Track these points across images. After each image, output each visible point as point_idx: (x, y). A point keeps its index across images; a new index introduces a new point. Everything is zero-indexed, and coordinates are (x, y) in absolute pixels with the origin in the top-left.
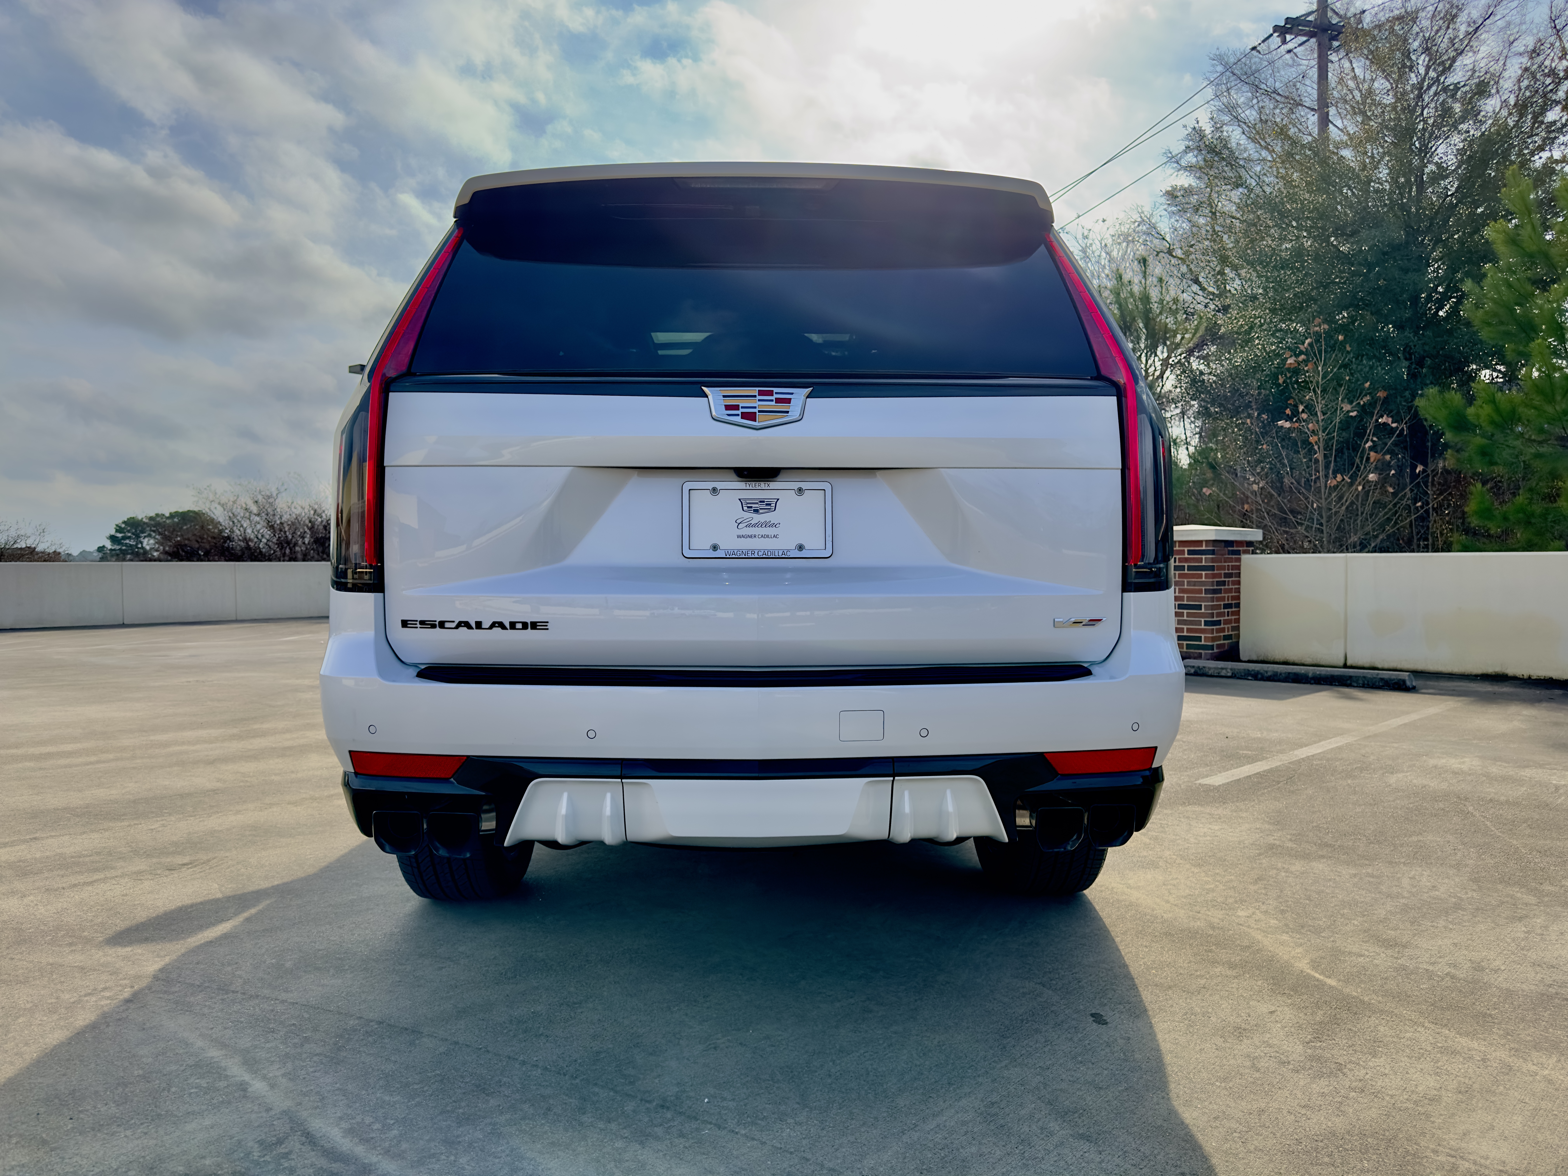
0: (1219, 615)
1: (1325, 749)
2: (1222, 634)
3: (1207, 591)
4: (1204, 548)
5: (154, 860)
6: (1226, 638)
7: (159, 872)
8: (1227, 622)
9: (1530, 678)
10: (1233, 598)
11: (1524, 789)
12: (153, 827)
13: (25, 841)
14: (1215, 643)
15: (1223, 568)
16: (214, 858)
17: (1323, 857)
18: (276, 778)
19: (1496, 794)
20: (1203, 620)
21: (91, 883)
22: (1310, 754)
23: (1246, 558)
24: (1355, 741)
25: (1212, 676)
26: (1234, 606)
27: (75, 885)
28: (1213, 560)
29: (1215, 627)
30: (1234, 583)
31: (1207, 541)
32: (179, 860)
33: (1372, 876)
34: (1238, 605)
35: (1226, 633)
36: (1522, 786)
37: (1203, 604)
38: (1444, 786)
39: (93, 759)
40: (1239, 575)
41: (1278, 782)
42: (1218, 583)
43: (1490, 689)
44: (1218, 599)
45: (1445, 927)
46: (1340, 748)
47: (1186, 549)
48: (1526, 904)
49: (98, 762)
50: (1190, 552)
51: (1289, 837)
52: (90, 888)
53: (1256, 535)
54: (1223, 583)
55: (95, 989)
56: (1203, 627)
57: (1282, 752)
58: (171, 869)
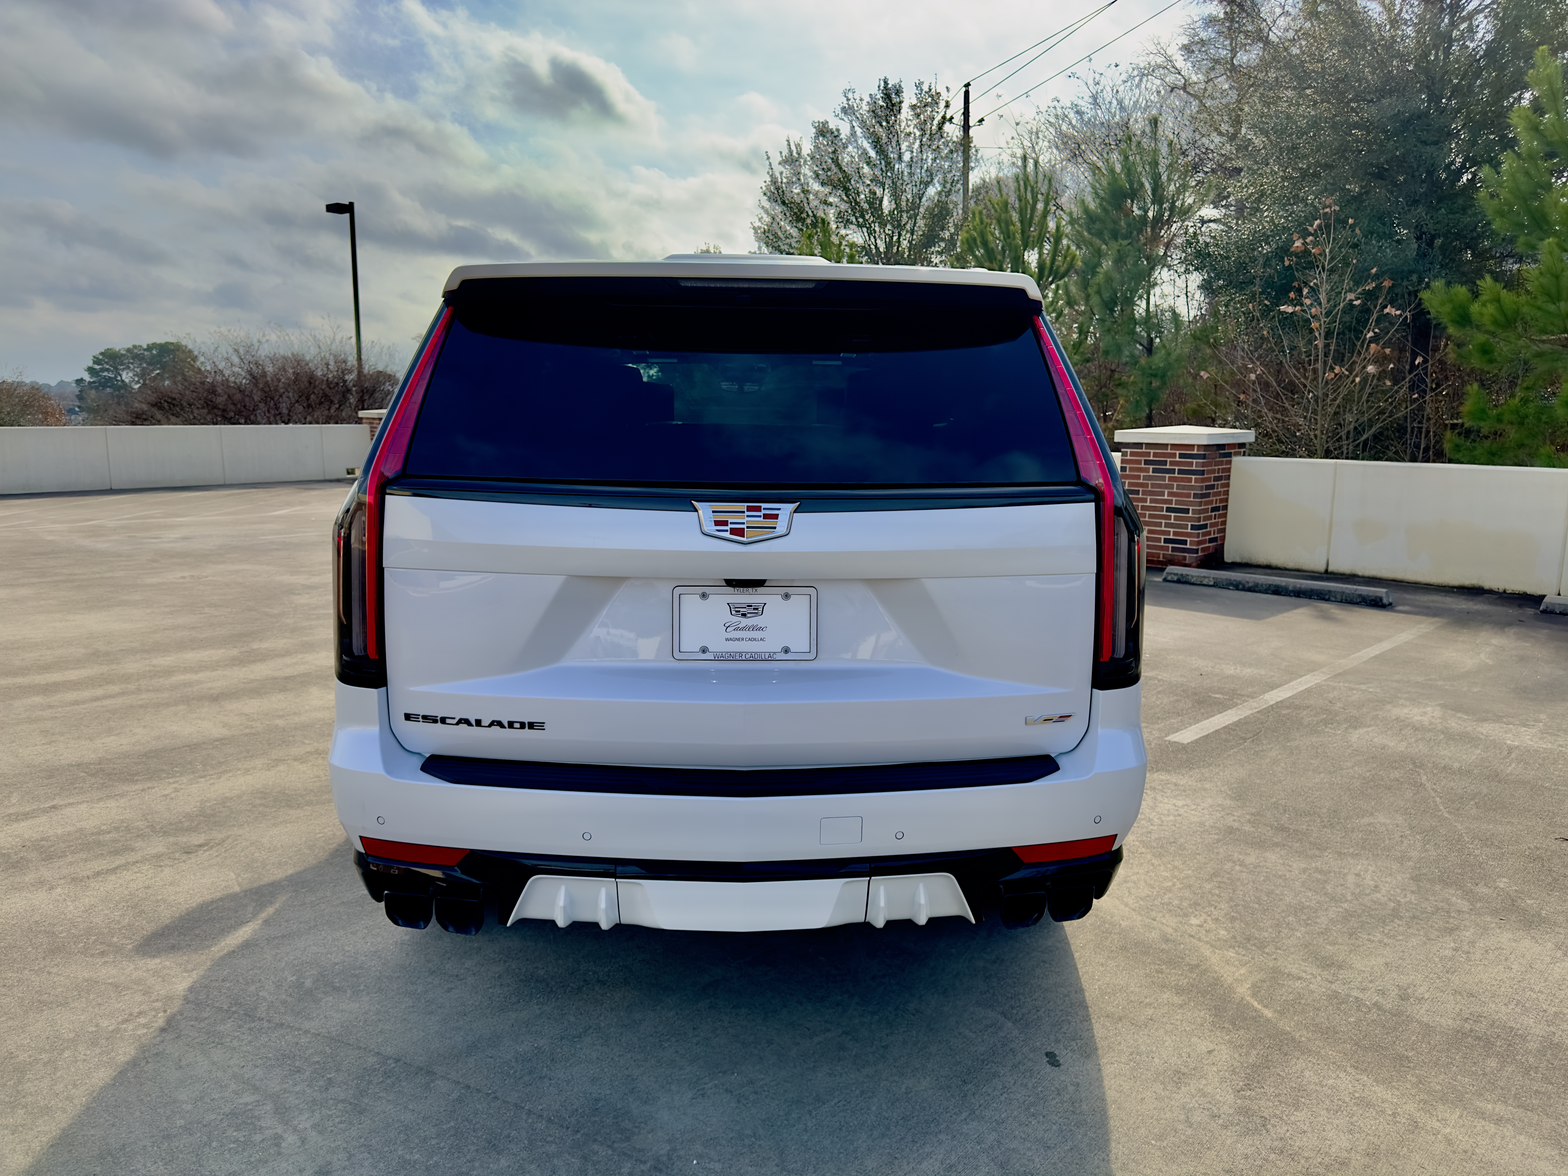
0: (1205, 519)
1: (1295, 692)
2: (1207, 538)
3: (1195, 496)
4: (1195, 452)
5: (172, 839)
6: (1211, 540)
7: (177, 855)
8: (1212, 525)
9: (1505, 592)
10: (1221, 501)
11: (1479, 751)
12: (166, 792)
13: (45, 811)
14: (1200, 547)
15: (1213, 471)
16: (228, 837)
17: (1276, 845)
18: (280, 723)
19: (1450, 758)
20: (1189, 524)
21: (114, 870)
22: (1279, 699)
23: (1237, 460)
24: (1325, 680)
25: (1193, 584)
26: (1222, 508)
27: (98, 874)
28: (1203, 465)
29: (1200, 531)
30: (1223, 486)
31: (1198, 446)
32: (196, 839)
33: (1321, 872)
34: (1225, 508)
35: (1212, 536)
36: (1476, 747)
37: (1191, 508)
38: (1402, 747)
40: (1228, 477)
41: (1245, 740)
42: (1208, 487)
43: (1464, 606)
44: (1207, 503)
45: (1380, 942)
46: (1308, 691)
47: (1178, 453)
48: (1459, 911)
50: (1181, 456)
51: (1248, 817)
52: (113, 877)
53: (1248, 436)
54: (1212, 487)
55: (131, 1015)
56: (1189, 530)
57: (1252, 696)
58: (188, 851)
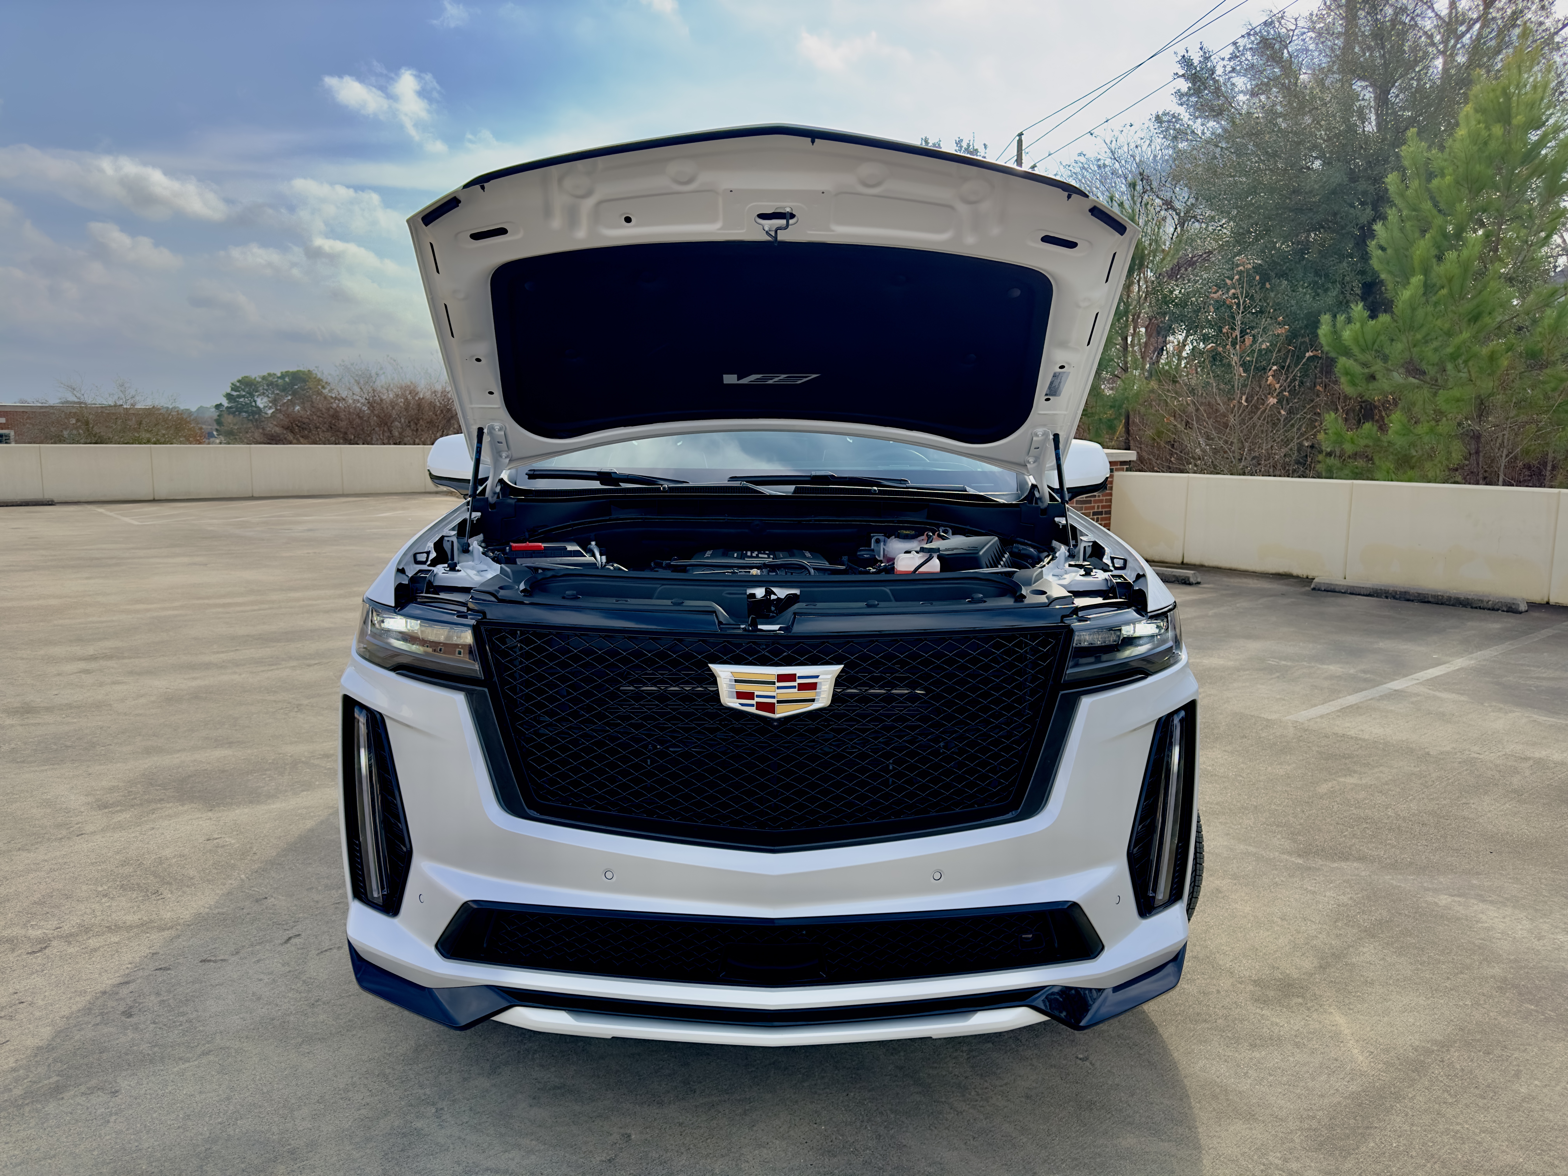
10: (1104, 507)
32: (313, 662)
39: (256, 607)
49: (259, 610)
53: (1131, 455)
